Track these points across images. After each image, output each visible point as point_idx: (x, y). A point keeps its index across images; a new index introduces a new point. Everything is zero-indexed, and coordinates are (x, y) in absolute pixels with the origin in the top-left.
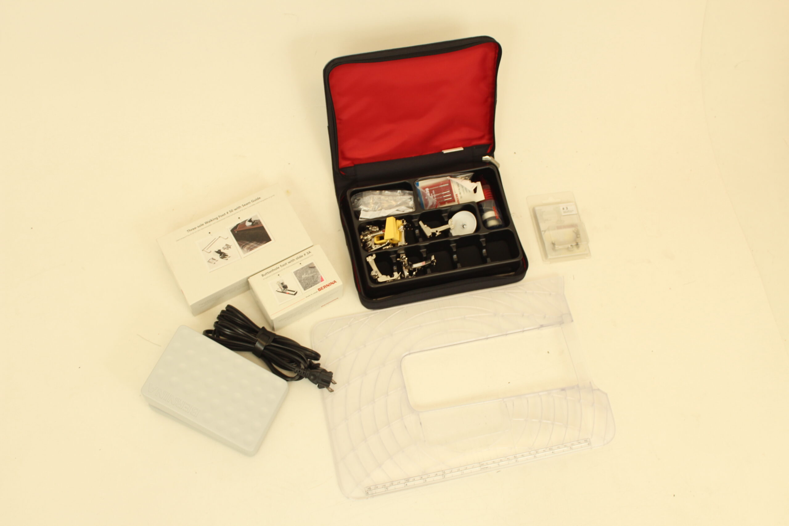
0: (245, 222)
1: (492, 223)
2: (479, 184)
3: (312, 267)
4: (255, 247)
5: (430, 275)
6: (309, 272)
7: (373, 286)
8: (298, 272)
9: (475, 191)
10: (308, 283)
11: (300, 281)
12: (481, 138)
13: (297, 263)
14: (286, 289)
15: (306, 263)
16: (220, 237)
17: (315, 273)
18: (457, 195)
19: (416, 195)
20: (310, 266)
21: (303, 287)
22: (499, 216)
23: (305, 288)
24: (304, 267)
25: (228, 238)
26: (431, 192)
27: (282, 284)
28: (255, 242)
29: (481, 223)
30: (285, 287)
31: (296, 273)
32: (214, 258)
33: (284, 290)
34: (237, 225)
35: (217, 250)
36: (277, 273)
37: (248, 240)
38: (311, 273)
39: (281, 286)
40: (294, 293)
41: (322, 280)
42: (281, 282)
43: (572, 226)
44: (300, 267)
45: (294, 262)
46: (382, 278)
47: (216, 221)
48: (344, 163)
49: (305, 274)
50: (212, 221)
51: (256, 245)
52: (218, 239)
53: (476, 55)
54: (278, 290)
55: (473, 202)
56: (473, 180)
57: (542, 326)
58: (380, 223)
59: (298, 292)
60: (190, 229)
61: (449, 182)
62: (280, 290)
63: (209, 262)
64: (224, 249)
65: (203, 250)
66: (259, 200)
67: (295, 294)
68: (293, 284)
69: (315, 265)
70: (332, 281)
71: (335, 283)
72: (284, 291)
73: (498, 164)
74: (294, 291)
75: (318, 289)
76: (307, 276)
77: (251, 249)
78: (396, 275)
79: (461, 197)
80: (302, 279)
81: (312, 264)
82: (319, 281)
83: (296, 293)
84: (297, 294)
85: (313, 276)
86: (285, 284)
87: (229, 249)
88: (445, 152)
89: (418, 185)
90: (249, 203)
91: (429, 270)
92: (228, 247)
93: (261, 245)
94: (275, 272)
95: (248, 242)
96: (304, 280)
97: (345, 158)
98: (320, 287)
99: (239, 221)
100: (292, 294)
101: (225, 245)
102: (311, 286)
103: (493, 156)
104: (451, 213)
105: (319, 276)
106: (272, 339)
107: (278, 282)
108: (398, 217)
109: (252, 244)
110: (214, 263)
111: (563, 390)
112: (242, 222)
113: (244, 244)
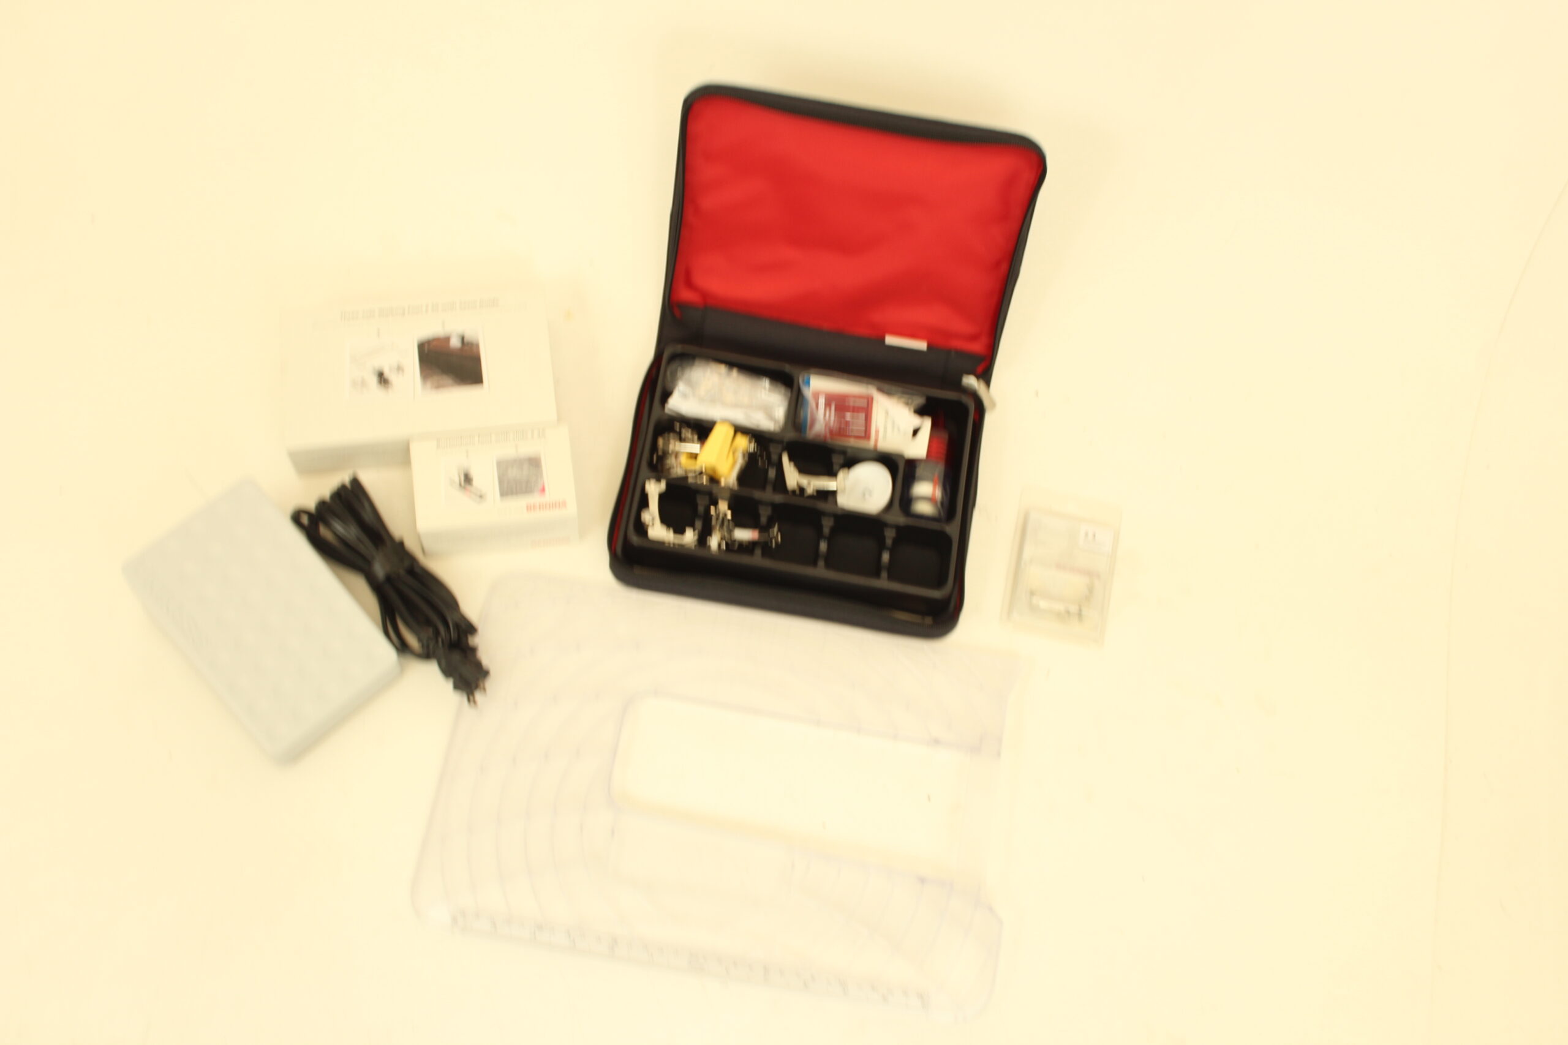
0: (451, 337)
1: (924, 508)
2: (927, 424)
3: (534, 463)
4: (449, 386)
5: (757, 560)
6: (526, 470)
7: (635, 539)
9: (915, 432)
10: (514, 487)
11: (501, 479)
12: (974, 338)
14: (467, 483)
15: (526, 449)
17: (535, 475)
18: (877, 432)
19: (797, 402)
20: (532, 460)
21: (500, 491)
22: (942, 503)
23: (504, 494)
24: (520, 458)
25: (407, 354)
26: (828, 404)
27: (466, 471)
28: (451, 377)
29: (902, 497)
30: (468, 479)
31: (500, 463)
32: (367, 381)
33: (464, 484)
34: (434, 339)
35: (377, 370)
37: (440, 370)
38: (529, 473)
39: (463, 474)
40: (479, 495)
41: (543, 492)
42: (466, 468)
43: (1090, 574)
44: (513, 455)
46: (658, 531)
47: (400, 316)
48: (686, 295)
49: (515, 471)
50: (391, 312)
51: (451, 383)
52: (389, 347)
53: (998, 166)
54: (453, 481)
55: (901, 456)
56: (921, 412)
57: (937, 742)
58: (702, 429)
59: (487, 496)
60: (348, 313)
61: (870, 401)
62: (457, 482)
63: (354, 384)
64: (391, 371)
65: (352, 359)
66: (496, 306)
67: (480, 500)
68: (486, 479)
69: (543, 462)
70: (560, 501)
71: (563, 506)
72: (464, 487)
73: (994, 405)
74: (481, 493)
75: (527, 506)
76: (518, 474)
77: (438, 387)
78: (690, 537)
79: (885, 437)
80: (507, 476)
81: (537, 457)
82: (536, 490)
83: (484, 498)
85: (528, 479)
86: (472, 473)
87: (401, 374)
88: (891, 340)
89: (808, 383)
90: (474, 304)
91: (758, 552)
92: (399, 369)
93: (458, 386)
95: (439, 373)
96: (508, 478)
97: (689, 284)
98: (532, 503)
99: (441, 333)
100: (475, 498)
101: (396, 364)
102: (517, 496)
103: (988, 382)
104: (851, 461)
105: (540, 483)
106: (407, 563)
107: (459, 466)
108: (739, 430)
109: (445, 378)
110: (362, 389)
111: (922, 880)
112: (446, 336)
113: (430, 373)
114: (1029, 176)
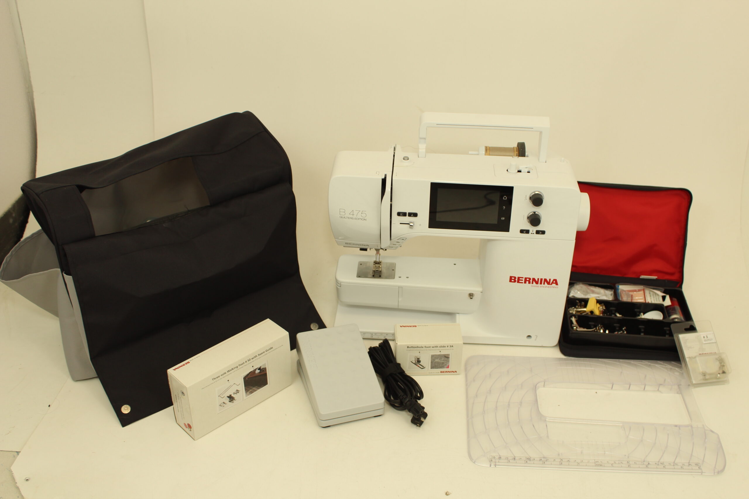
6: (443, 359)
8: (435, 356)
10: (437, 366)
11: (431, 362)
13: (438, 350)
14: (418, 363)
17: (446, 362)
20: (446, 356)
21: (431, 366)
23: (432, 367)
24: (441, 355)
27: (418, 359)
30: (419, 361)
31: (432, 356)
33: (417, 363)
36: (419, 350)
38: (444, 360)
39: (416, 360)
40: (422, 367)
41: (448, 367)
42: (418, 357)
44: (439, 353)
45: (437, 348)
49: (438, 359)
54: (413, 362)
59: (425, 368)
62: (414, 362)
67: (423, 368)
68: (426, 362)
69: (450, 357)
70: (454, 370)
71: (455, 372)
72: (416, 364)
74: (423, 366)
75: (441, 372)
76: (439, 361)
80: (434, 361)
81: (449, 355)
82: (445, 367)
83: (424, 368)
84: (424, 369)
85: (443, 363)
86: (421, 359)
94: (418, 349)
96: (435, 362)
98: (443, 371)
102: (437, 368)
105: (448, 365)
107: (416, 356)
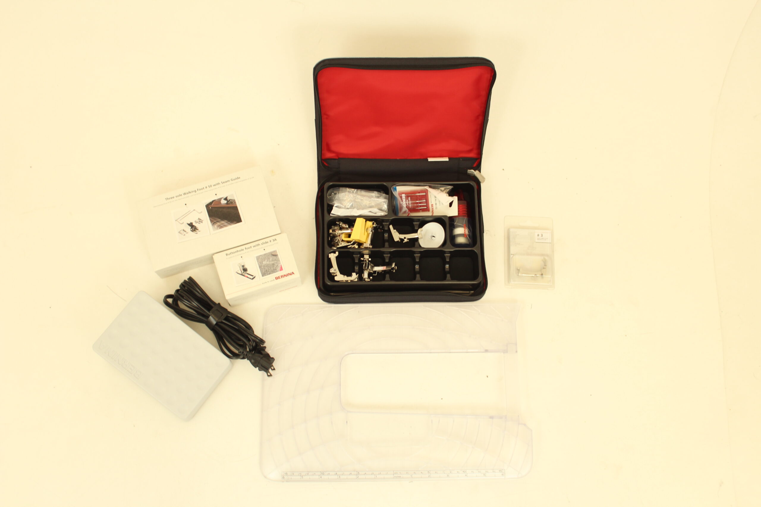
0: (220, 199)
1: (461, 240)
2: (455, 199)
3: (274, 255)
4: (225, 226)
5: (388, 282)
6: (271, 259)
7: (329, 283)
8: (261, 257)
9: (451, 204)
10: (268, 270)
11: (260, 267)
12: (470, 151)
13: (262, 248)
14: (245, 272)
15: (269, 249)
16: (194, 210)
17: (276, 262)
18: (432, 205)
19: (391, 199)
20: (273, 254)
21: (261, 273)
22: (469, 235)
23: (263, 275)
24: (267, 254)
25: (202, 212)
26: (407, 197)
27: (243, 266)
28: (226, 221)
29: (450, 237)
30: (245, 270)
31: (258, 258)
32: (185, 230)
33: (244, 272)
34: (213, 201)
35: (189, 223)
36: (240, 255)
37: (219, 218)
38: (273, 260)
39: (242, 268)
40: (252, 277)
41: (281, 269)
42: (243, 265)
43: (542, 255)
44: (263, 253)
45: (259, 247)
46: (340, 277)
47: (194, 193)
48: (329, 155)
49: (266, 261)
50: (190, 193)
51: (226, 224)
52: (192, 211)
54: (238, 272)
55: (446, 216)
56: (451, 194)
57: (486, 351)
58: (350, 221)
59: (256, 277)
60: (169, 197)
61: (426, 191)
62: (240, 272)
63: (179, 232)
64: (196, 222)
65: (176, 220)
66: (239, 180)
67: (253, 279)
68: (253, 268)
69: (278, 254)
70: (290, 272)
71: (293, 275)
72: (243, 274)
73: (484, 178)
74: (253, 276)
75: (276, 278)
76: (268, 263)
77: (221, 227)
78: (354, 277)
79: (436, 208)
80: (263, 265)
81: (275, 251)
82: (278, 269)
83: (254, 277)
84: (254, 279)
85: (273, 264)
86: (246, 267)
87: (201, 223)
88: (430, 160)
89: (395, 189)
90: (229, 181)
91: (387, 276)
92: (200, 221)
93: (230, 225)
94: (239, 253)
95: (219, 220)
96: (264, 266)
97: (329, 150)
98: (277, 276)
99: (216, 198)
100: (250, 279)
101: (198, 218)
102: (270, 274)
103: (480, 171)
104: (423, 222)
105: (279, 265)
106: (225, 316)
107: (239, 264)
108: (368, 219)
109: (223, 222)
110: (184, 235)
111: (492, 417)
112: (218, 199)
113: (215, 221)
114: (487, 76)
